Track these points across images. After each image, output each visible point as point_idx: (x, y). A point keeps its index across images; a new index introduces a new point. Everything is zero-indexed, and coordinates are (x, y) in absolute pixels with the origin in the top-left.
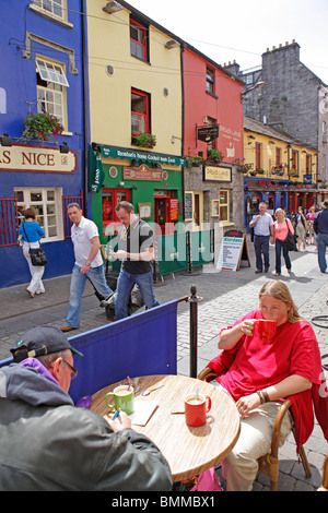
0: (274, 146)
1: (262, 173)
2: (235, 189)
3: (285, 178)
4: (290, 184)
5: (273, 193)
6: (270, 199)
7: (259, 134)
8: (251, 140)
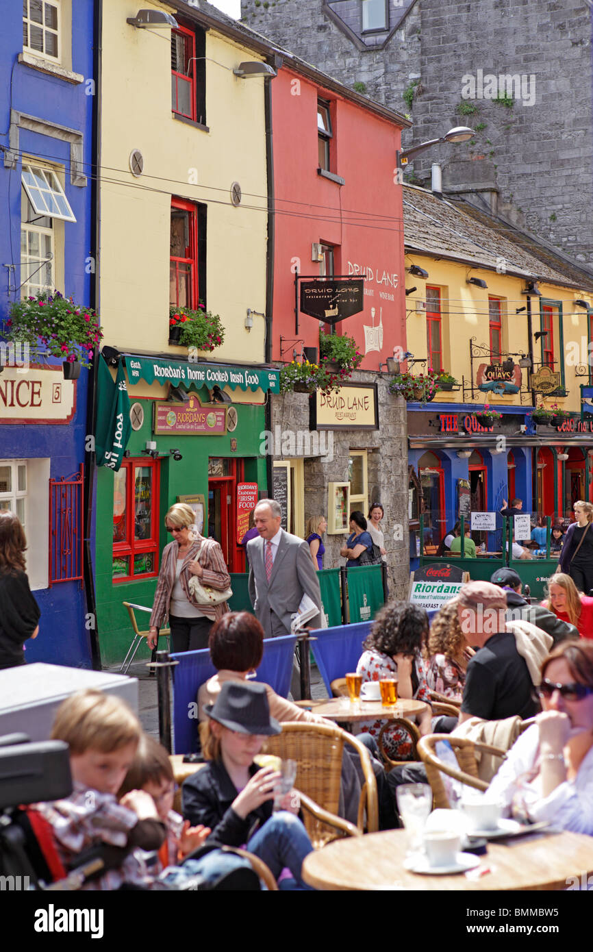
0: (483, 294)
1: (448, 386)
2: (385, 450)
3: (519, 400)
4: (538, 420)
5: (483, 454)
6: (474, 476)
7: (438, 258)
8: (413, 281)
